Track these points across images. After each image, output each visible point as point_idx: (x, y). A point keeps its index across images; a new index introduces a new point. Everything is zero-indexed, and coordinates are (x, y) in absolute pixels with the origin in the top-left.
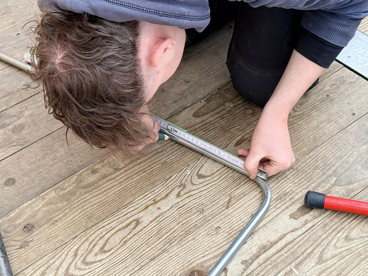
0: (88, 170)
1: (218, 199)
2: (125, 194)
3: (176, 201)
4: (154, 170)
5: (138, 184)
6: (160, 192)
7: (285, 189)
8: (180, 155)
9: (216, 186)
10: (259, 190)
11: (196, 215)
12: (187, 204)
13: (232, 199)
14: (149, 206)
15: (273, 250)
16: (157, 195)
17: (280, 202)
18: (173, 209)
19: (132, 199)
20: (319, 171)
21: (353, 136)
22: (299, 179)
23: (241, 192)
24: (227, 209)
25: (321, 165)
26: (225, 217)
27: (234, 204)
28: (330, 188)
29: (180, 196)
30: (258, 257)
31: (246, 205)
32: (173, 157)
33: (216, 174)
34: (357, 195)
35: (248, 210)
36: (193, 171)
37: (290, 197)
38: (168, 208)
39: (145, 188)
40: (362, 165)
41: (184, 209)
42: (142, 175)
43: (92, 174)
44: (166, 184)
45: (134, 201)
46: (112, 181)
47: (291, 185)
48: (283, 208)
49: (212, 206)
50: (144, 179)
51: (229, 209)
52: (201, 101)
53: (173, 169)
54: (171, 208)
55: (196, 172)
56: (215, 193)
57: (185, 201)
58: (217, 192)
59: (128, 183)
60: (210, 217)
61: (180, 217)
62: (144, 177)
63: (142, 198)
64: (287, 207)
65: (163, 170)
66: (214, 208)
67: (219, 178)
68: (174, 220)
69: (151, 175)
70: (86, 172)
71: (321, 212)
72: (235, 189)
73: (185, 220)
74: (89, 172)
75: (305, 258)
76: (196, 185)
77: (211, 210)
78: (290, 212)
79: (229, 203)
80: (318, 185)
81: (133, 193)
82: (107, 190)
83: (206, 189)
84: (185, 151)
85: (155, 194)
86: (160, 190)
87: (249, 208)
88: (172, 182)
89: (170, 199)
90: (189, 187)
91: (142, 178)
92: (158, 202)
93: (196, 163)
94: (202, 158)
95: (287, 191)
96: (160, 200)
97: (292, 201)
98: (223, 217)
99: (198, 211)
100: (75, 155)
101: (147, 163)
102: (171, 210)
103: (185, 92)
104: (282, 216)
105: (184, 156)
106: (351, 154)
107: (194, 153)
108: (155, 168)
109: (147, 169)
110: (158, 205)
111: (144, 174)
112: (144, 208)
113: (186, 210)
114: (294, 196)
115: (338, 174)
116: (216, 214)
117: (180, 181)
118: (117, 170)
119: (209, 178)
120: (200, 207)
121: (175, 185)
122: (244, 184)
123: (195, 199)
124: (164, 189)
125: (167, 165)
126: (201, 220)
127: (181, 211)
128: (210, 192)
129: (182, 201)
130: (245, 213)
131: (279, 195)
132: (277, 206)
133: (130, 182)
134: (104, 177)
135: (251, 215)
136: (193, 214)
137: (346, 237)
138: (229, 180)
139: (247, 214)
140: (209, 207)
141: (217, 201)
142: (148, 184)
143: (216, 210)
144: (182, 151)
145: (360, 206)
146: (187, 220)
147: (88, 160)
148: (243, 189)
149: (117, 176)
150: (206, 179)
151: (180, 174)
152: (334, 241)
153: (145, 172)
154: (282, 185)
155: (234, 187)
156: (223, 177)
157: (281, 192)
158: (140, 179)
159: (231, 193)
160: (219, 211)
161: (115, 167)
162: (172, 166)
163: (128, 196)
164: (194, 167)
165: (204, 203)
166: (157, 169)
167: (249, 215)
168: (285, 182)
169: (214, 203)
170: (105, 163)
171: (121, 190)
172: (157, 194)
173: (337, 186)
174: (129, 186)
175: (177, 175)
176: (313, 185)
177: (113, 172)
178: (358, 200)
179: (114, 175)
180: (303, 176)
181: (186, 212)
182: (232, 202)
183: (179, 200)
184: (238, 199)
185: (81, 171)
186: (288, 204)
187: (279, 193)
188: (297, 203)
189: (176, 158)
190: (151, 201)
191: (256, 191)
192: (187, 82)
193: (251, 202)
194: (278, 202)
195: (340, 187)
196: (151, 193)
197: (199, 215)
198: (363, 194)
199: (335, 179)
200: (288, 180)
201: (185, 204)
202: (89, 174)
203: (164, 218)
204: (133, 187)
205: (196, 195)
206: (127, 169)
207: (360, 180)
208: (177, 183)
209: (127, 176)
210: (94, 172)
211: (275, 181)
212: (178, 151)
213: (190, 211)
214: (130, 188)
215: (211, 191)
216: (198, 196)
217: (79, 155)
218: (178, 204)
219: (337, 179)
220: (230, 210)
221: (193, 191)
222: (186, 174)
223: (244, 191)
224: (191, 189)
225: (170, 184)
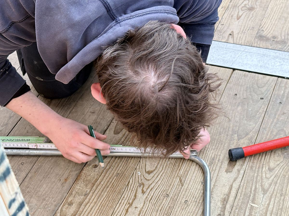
0: (64, 205)
1: (172, 182)
2: (104, 209)
3: (145, 197)
4: (114, 183)
5: (109, 197)
6: (129, 196)
7: (210, 155)
8: (124, 164)
9: (165, 174)
10: (195, 164)
11: (165, 200)
12: (153, 195)
13: (182, 178)
14: (128, 209)
15: (231, 199)
16: (128, 199)
17: (214, 166)
18: (146, 203)
19: (112, 210)
20: (223, 135)
21: (228, 104)
22: (215, 145)
23: (184, 170)
24: (183, 186)
25: (222, 130)
26: (186, 192)
27: (185, 181)
28: (237, 142)
29: (145, 192)
30: (225, 208)
31: (193, 178)
32: (121, 168)
33: (159, 166)
34: (257, 140)
36: (142, 171)
37: (218, 159)
38: (142, 204)
39: (116, 198)
40: (246, 120)
41: (154, 200)
42: (107, 190)
43: (70, 207)
44: (129, 188)
45: (115, 211)
46: (89, 204)
47: (212, 151)
48: (218, 168)
49: (172, 189)
50: (111, 193)
51: (184, 185)
52: (113, 121)
53: (127, 176)
54: (144, 203)
55: (144, 171)
56: (167, 179)
57: (151, 194)
58: (168, 178)
59: (101, 201)
60: (176, 197)
61: (155, 207)
62: (110, 191)
63: (119, 206)
64: (220, 167)
65: (120, 180)
66: (174, 190)
67: (163, 168)
68: (153, 210)
69: (114, 187)
70: (64, 207)
71: (243, 160)
72: (178, 170)
73: (159, 206)
74: (67, 206)
75: (254, 195)
76: (150, 180)
77: (173, 192)
78: (224, 169)
79: (181, 181)
80: (229, 144)
81: (110, 205)
82: (89, 213)
83: (159, 179)
84: (126, 160)
85: (126, 199)
86: (128, 195)
87: (197, 179)
88: (132, 185)
89: (139, 198)
90: (147, 183)
91: (109, 192)
92: (132, 203)
93: (140, 165)
94: (141, 160)
95: (213, 156)
96: (133, 202)
97: (220, 161)
98: (184, 193)
99: (164, 197)
100: (47, 199)
101: (105, 180)
102: (145, 205)
104: (221, 174)
105: (128, 164)
106: (234, 116)
107: (133, 159)
108: (113, 181)
109: (108, 184)
110: (134, 205)
111: (108, 189)
112: (125, 213)
113: (156, 200)
115: (236, 132)
116: (178, 193)
117: (138, 182)
118: (86, 195)
119: (156, 171)
120: (164, 193)
121: (136, 186)
122: (182, 164)
123: (156, 189)
124: (130, 192)
125: (121, 176)
126: (171, 202)
127: (153, 202)
128: (163, 180)
129: (148, 195)
130: (196, 183)
131: (210, 161)
132: (213, 169)
133: (102, 199)
134: (80, 204)
135: (200, 184)
136: (162, 200)
137: (269, 169)
138: (170, 166)
139: (198, 183)
140: (170, 190)
141: (172, 184)
142: (116, 194)
143: (176, 191)
144: (124, 161)
145: (267, 145)
146: (161, 206)
147: (59, 198)
148: (184, 168)
149: (90, 199)
150: (155, 172)
151: (134, 177)
152: (264, 175)
153: (108, 187)
154: (207, 154)
155: (176, 169)
156: (165, 166)
157: (209, 159)
158: (108, 194)
159: (178, 174)
160: (179, 190)
161: (84, 194)
162: (125, 175)
163: (108, 210)
164: (140, 168)
165: (165, 189)
166: (116, 181)
168: (208, 151)
169: (171, 186)
170: (74, 195)
171: (100, 207)
172: (128, 198)
173: (241, 140)
174: (103, 202)
175: (132, 179)
176: (226, 145)
177: (85, 198)
178: (260, 143)
179: (87, 200)
180: (216, 142)
181: (157, 201)
182: (183, 180)
183: (146, 195)
184: (185, 176)
185: (60, 208)
186: (219, 164)
188: (224, 161)
189: (123, 168)
190: (127, 205)
191: (193, 165)
192: (93, 113)
193: (195, 174)
194: (212, 166)
195: (243, 139)
196: (122, 199)
197: (167, 199)
198: (260, 137)
199: (236, 135)
200: (208, 149)
201: (152, 196)
203: (144, 212)
204: (107, 201)
205: (155, 186)
206: (93, 191)
207: (252, 129)
208: (136, 185)
209: (97, 195)
210: (70, 204)
211: (201, 154)
212: (121, 163)
213: (159, 199)
214: (106, 203)
215: (164, 179)
216: (157, 187)
217: (49, 197)
218: (148, 198)
219: (238, 135)
220: (185, 186)
221: (151, 184)
222: (139, 176)
223: (185, 169)
225: (132, 187)
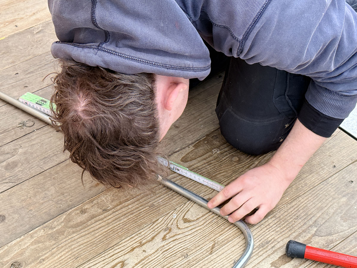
0: (77, 210)
1: (203, 244)
2: (112, 235)
3: (162, 245)
4: (142, 212)
5: (125, 225)
6: (146, 235)
7: (267, 237)
8: (167, 198)
9: (201, 231)
10: (242, 237)
11: (181, 259)
12: (172, 247)
13: (216, 245)
14: (135, 248)
16: (143, 238)
17: (262, 250)
18: (158, 252)
19: (118, 240)
20: (300, 220)
21: (334, 188)
22: (281, 228)
23: (225, 238)
24: (211, 254)
25: (303, 215)
26: (209, 263)
27: (218, 250)
28: (310, 238)
29: (166, 240)
31: (229, 252)
32: (161, 200)
33: (201, 219)
34: (336, 246)
35: (231, 257)
36: (179, 215)
37: (272, 245)
38: (153, 251)
39: (132, 230)
40: (341, 217)
41: (169, 253)
42: (129, 217)
43: (81, 214)
44: (152, 227)
45: (121, 243)
46: (101, 222)
47: (273, 233)
48: (265, 256)
49: (196, 251)
50: (131, 221)
51: (213, 254)
52: (190, 146)
53: (160, 212)
54: (156, 251)
55: (182, 216)
56: (200, 238)
57: (171, 245)
58: (201, 237)
59: (115, 225)
60: (194, 262)
61: (164, 261)
62: (131, 219)
63: (129, 240)
64: (269, 255)
65: (150, 213)
66: (198, 253)
67: (204, 223)
68: (159, 263)
69: (139, 217)
70: (75, 212)
71: (301, 262)
72: (219, 234)
73: (169, 263)
74: (78, 212)
76: (181, 229)
77: (196, 255)
78: (272, 260)
79: (212, 248)
80: (299, 235)
81: (120, 234)
82: (94, 231)
83: (191, 234)
84: (172, 195)
85: (141, 236)
86: (147, 232)
87: (232, 255)
88: (158, 225)
89: (155, 242)
90: (175, 231)
91: (130, 220)
92: (144, 244)
93: (183, 207)
94: (188, 203)
95: (269, 239)
96: (146, 243)
97: (274, 249)
98: (206, 262)
99: (182, 256)
100: (66, 194)
101: (135, 205)
102: (156, 253)
103: (175, 137)
104: (263, 264)
105: (171, 200)
106: (331, 206)
107: (180, 197)
108: (143, 210)
109: (135, 211)
110: (144, 248)
111: (132, 216)
112: (129, 250)
113: (171, 254)
114: (276, 245)
115: (318, 224)
116: (200, 259)
117: (166, 225)
118: (105, 210)
119: (194, 223)
120: (185, 251)
121: (161, 228)
122: (228, 230)
123: (180, 243)
124: (150, 231)
125: (154, 208)
126: (185, 265)
127: (166, 255)
128: (194, 237)
129: (167, 244)
130: (228, 259)
131: (262, 243)
132: (259, 253)
133: (117, 224)
134: (93, 217)
135: (233, 261)
136: (177, 258)
138: (213, 225)
139: (230, 261)
140: (194, 252)
141: (201, 246)
142: (135, 226)
143: (199, 256)
144: (170, 195)
145: (339, 258)
146: (171, 264)
147: (78, 199)
148: (227, 235)
149: (105, 217)
150: (192, 224)
151: (166, 218)
153: (132, 214)
154: (264, 233)
155: (218, 232)
156: (208, 223)
157: (263, 240)
158: (127, 221)
159: (215, 239)
160: (203, 256)
161: (103, 208)
162: (159, 210)
163: (115, 237)
164: (180, 211)
165: (189, 247)
166: (145, 211)
167: (231, 261)
168: (268, 230)
169: (198, 248)
170: (94, 204)
171: (109, 231)
172: (143, 236)
173: (317, 237)
174: (116, 227)
175: (163, 219)
176: (294, 234)
177: (102, 213)
178: (337, 252)
179: (102, 216)
180: (285, 225)
181: (171, 256)
182: (216, 248)
183: (164, 243)
184: (222, 245)
185: (70, 210)
186: (269, 252)
187: (262, 241)
188: (279, 251)
189: (163, 201)
190: (137, 243)
191: (239, 238)
192: (177, 127)
193: (234, 249)
194: (260, 250)
195: (320, 238)
196: (137, 235)
197: (183, 259)
198: (342, 245)
199: (315, 229)
200: (270, 229)
201: (170, 248)
202: (78, 214)
203: (149, 261)
204: (121, 228)
205: (181, 239)
206: (115, 210)
207: (339, 232)
208: (163, 227)
209: (115, 217)
210: (83, 212)
211: (258, 229)
212: (165, 195)
213: (175, 255)
214: (118, 230)
215: (196, 236)
216: (183, 240)
217: (70, 194)
218: (164, 248)
219: (317, 230)
220: (214, 256)
221: (178, 235)
222: (173, 218)
223: (228, 237)
224: (176, 233)
225: (156, 227)
